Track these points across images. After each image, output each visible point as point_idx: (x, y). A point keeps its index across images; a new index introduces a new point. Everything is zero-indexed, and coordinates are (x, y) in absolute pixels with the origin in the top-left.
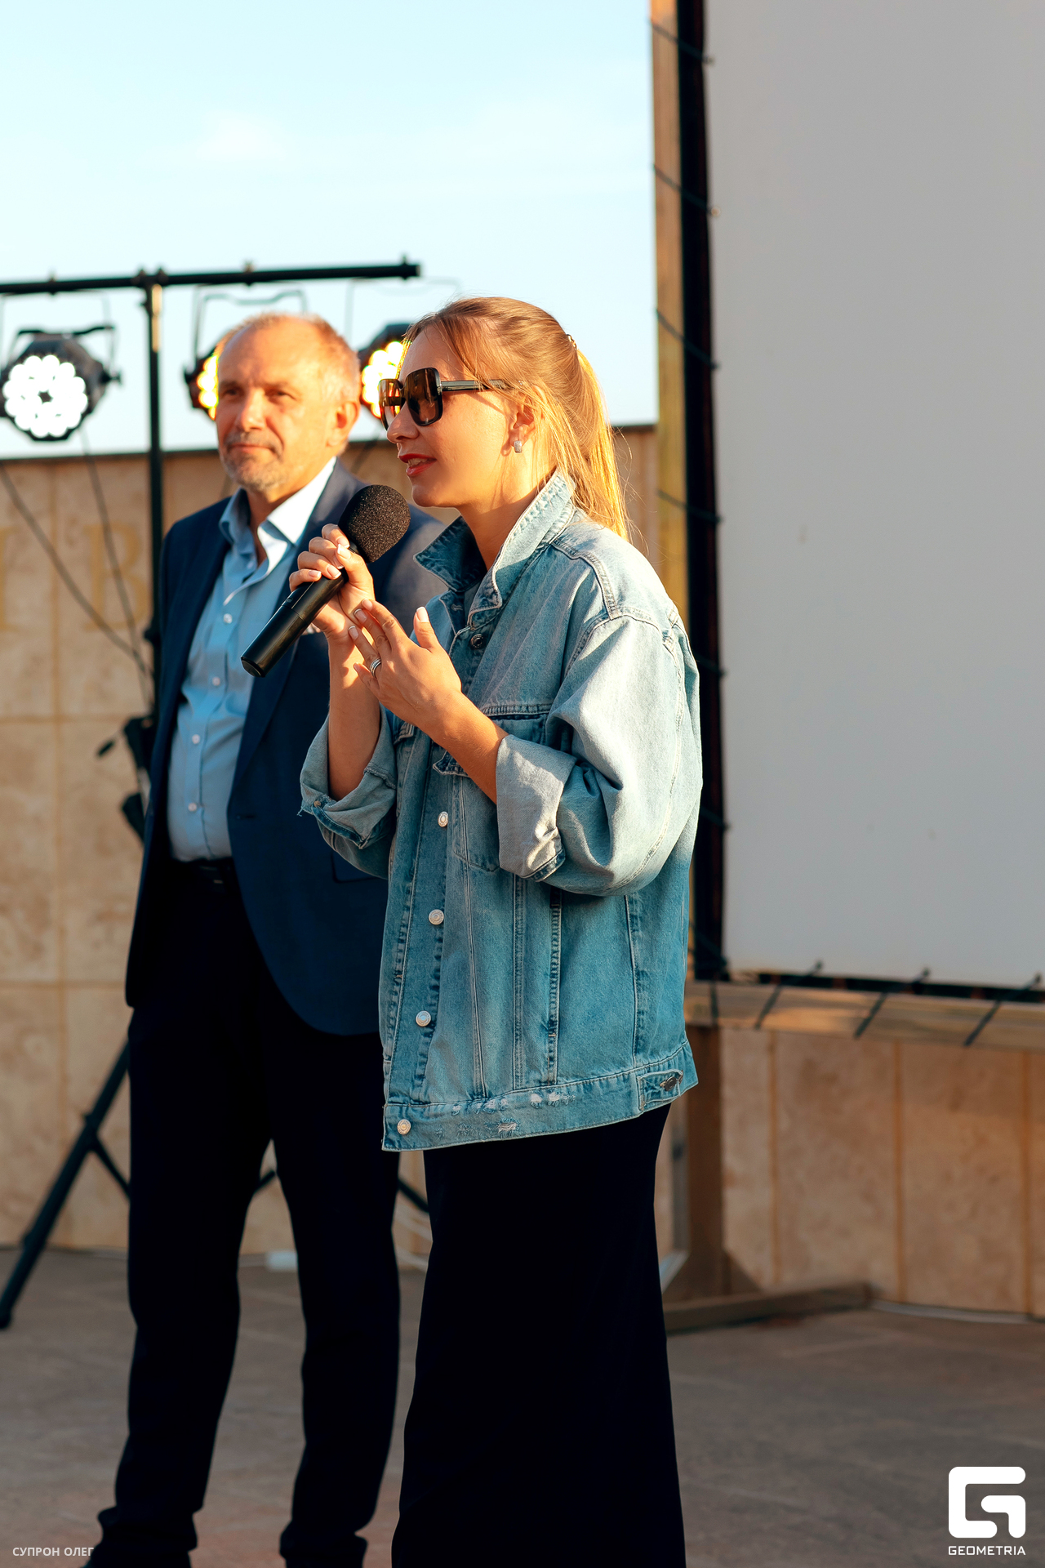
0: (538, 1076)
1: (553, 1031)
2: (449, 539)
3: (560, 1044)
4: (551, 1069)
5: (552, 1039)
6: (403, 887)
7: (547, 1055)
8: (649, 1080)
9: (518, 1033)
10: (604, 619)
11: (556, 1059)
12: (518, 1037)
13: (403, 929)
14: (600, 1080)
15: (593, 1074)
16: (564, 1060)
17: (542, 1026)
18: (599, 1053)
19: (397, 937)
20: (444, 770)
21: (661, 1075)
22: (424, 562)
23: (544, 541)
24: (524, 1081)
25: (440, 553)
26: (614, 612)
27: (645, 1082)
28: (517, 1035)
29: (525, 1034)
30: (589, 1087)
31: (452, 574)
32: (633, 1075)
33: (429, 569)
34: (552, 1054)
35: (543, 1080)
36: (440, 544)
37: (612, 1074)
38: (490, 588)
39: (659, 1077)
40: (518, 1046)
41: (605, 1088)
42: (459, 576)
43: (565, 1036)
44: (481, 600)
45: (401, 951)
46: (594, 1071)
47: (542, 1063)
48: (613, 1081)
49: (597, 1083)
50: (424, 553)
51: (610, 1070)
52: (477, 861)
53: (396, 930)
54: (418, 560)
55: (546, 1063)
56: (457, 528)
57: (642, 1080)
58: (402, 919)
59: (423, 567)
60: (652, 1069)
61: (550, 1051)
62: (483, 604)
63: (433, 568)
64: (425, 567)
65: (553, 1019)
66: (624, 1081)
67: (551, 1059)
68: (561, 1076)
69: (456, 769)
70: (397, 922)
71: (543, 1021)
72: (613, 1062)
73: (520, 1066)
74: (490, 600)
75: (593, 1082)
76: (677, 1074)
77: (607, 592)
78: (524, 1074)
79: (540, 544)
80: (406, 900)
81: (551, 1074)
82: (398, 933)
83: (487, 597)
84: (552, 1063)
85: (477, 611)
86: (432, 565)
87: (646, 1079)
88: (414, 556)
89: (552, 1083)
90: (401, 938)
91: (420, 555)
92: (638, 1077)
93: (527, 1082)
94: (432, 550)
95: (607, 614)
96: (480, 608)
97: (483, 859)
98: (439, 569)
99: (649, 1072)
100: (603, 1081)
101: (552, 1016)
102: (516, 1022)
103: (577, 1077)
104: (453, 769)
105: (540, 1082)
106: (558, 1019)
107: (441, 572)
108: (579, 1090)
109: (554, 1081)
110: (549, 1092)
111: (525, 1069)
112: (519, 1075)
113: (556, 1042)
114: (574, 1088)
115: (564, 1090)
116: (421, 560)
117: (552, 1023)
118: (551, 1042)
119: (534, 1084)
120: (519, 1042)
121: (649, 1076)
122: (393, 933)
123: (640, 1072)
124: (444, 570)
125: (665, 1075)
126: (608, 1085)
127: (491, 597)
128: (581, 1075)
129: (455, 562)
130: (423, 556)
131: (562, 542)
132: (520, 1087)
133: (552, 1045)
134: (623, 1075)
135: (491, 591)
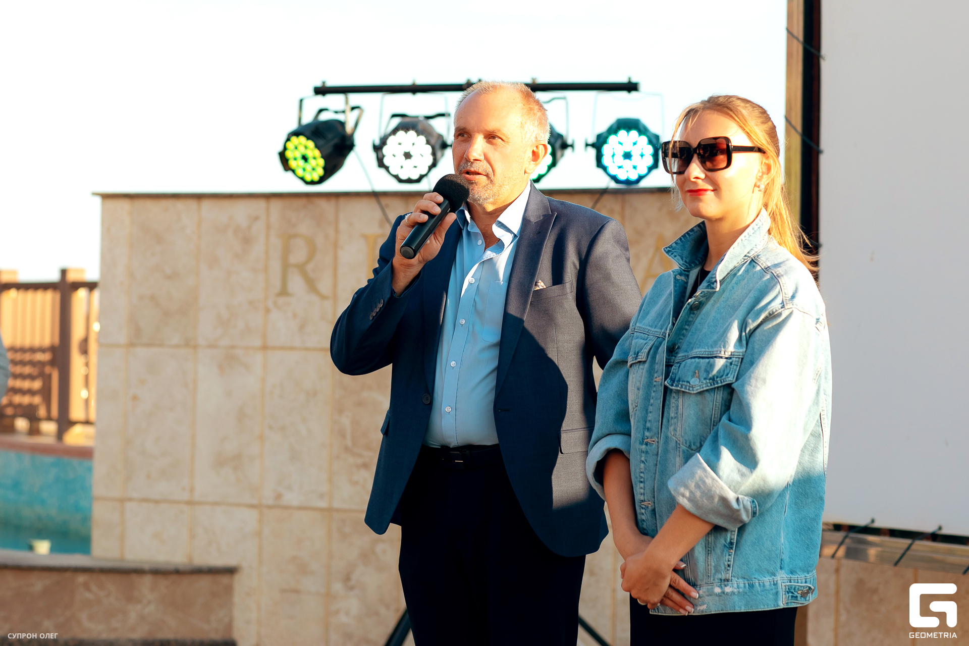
0: (720, 576)
1: (732, 548)
2: (685, 239)
3: (735, 557)
4: (728, 572)
5: (731, 553)
6: (639, 449)
7: (726, 563)
8: (790, 587)
9: (710, 549)
10: (782, 308)
11: (732, 566)
12: (709, 552)
13: (642, 475)
14: (759, 582)
15: (755, 578)
16: (736, 567)
17: (725, 545)
18: (759, 565)
19: (639, 480)
20: (672, 385)
21: (798, 586)
22: (668, 252)
23: (748, 255)
24: (712, 579)
25: (678, 247)
26: (788, 305)
27: (787, 587)
28: (708, 550)
29: (714, 550)
30: (751, 586)
31: (682, 259)
32: (779, 582)
33: (670, 256)
34: (729, 563)
35: (723, 579)
36: (679, 242)
37: (767, 580)
38: (714, 278)
39: (797, 587)
40: (709, 558)
41: (762, 588)
42: (688, 261)
43: (739, 552)
44: (707, 284)
45: (642, 488)
46: (756, 577)
47: (723, 568)
48: (767, 584)
49: (757, 584)
50: (669, 247)
51: (765, 577)
52: (686, 443)
53: (638, 476)
54: (665, 251)
55: (725, 568)
56: (691, 233)
57: (785, 586)
58: (641, 469)
59: (667, 255)
60: (792, 581)
61: (729, 561)
62: (708, 287)
63: (672, 256)
64: (668, 255)
65: (732, 541)
66: (774, 584)
67: (729, 566)
68: (734, 577)
69: (680, 386)
70: (638, 471)
71: (726, 542)
72: (768, 572)
73: (710, 570)
74: (712, 285)
75: (755, 583)
76: (810, 588)
77: (785, 294)
78: (712, 575)
79: (745, 256)
80: (641, 457)
81: (728, 575)
82: (639, 477)
83: (711, 283)
84: (729, 568)
85: (703, 290)
86: (672, 254)
87: (788, 586)
88: (663, 248)
89: (728, 580)
90: (641, 480)
91: (666, 248)
92: (783, 584)
93: (714, 580)
94: (674, 245)
95: (784, 305)
96: (705, 289)
97: (690, 443)
98: (675, 256)
99: (790, 582)
100: (761, 583)
101: (732, 539)
102: (708, 543)
103: (744, 578)
104: (678, 386)
105: (721, 580)
106: (735, 542)
107: (676, 258)
108: (745, 587)
109: (729, 579)
110: (726, 586)
111: (713, 571)
112: (709, 575)
113: (733, 556)
114: (742, 585)
115: (735, 586)
116: (667, 250)
117: (731, 543)
118: (730, 555)
119: (717, 581)
120: (710, 555)
121: (790, 585)
122: (637, 478)
123: (784, 581)
124: (678, 257)
125: (801, 587)
126: (764, 586)
127: (713, 284)
128: (747, 578)
129: (686, 253)
130: (668, 249)
131: (759, 258)
132: (709, 583)
133: (730, 557)
134: (773, 581)
135: (714, 280)
